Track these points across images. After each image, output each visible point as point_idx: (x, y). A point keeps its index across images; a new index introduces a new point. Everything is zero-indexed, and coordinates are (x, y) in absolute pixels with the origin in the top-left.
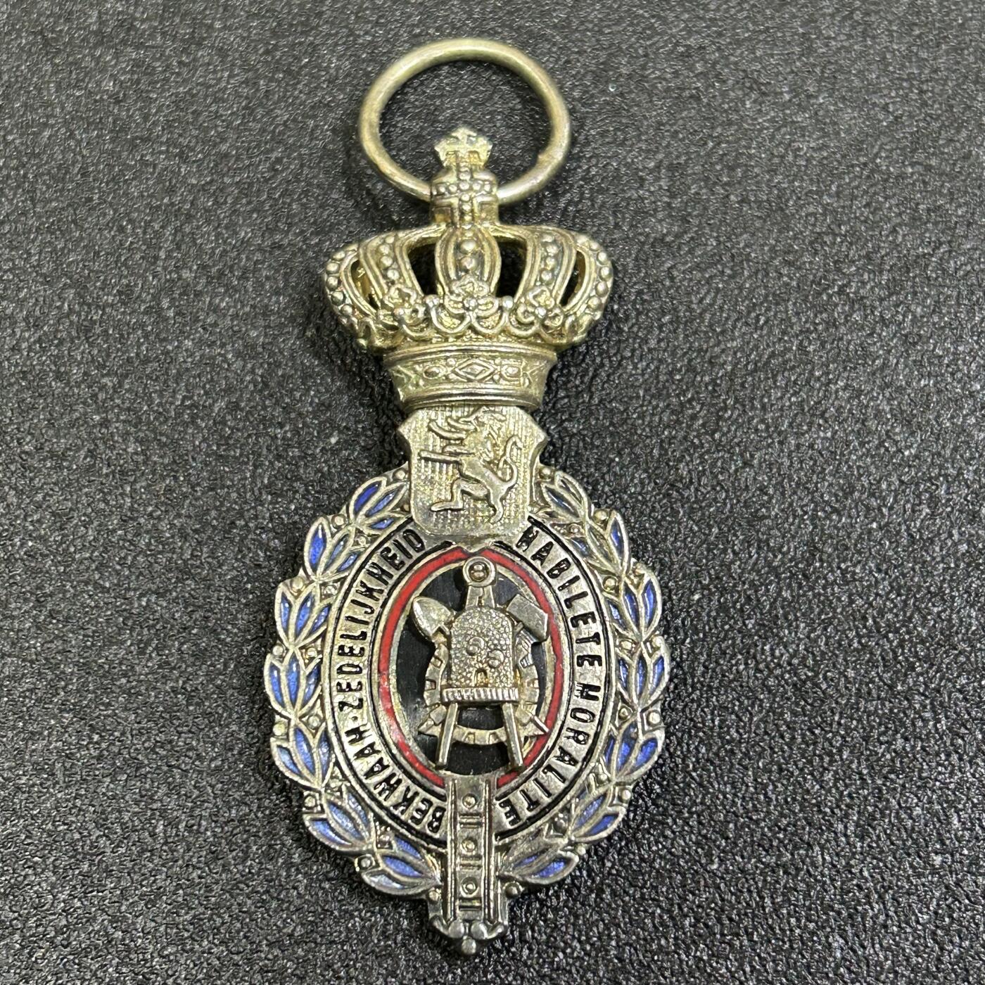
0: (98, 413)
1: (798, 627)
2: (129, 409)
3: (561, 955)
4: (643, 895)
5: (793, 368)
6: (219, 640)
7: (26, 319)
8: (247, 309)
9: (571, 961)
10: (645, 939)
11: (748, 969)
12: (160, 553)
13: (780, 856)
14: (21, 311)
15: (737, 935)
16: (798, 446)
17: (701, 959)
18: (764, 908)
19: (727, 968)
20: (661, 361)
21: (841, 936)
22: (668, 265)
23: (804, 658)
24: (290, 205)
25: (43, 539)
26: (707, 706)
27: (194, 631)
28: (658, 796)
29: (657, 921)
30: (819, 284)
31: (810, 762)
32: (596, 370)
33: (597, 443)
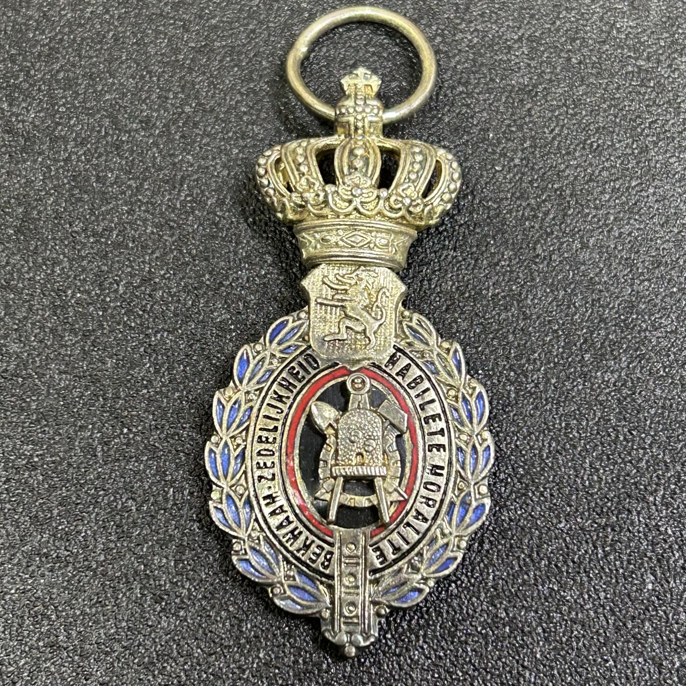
0: (126, 206)
1: (621, 360)
2: (147, 202)
3: (453, 585)
4: (511, 545)
5: (618, 179)
6: (211, 364)
7: (75, 140)
8: (230, 134)
9: (460, 589)
10: (513, 576)
11: (586, 597)
12: (171, 303)
13: (608, 519)
14: (72, 133)
15: (579, 573)
16: (621, 234)
17: (553, 589)
18: (597, 554)
19: (571, 596)
20: (523, 174)
21: (652, 574)
22: (529, 106)
23: (626, 381)
24: (260, 62)
25: (88, 292)
26: (557, 414)
27: (195, 358)
28: (522, 476)
29: (522, 563)
30: (635, 121)
31: (630, 454)
32: (477, 179)
33: (478, 230)
